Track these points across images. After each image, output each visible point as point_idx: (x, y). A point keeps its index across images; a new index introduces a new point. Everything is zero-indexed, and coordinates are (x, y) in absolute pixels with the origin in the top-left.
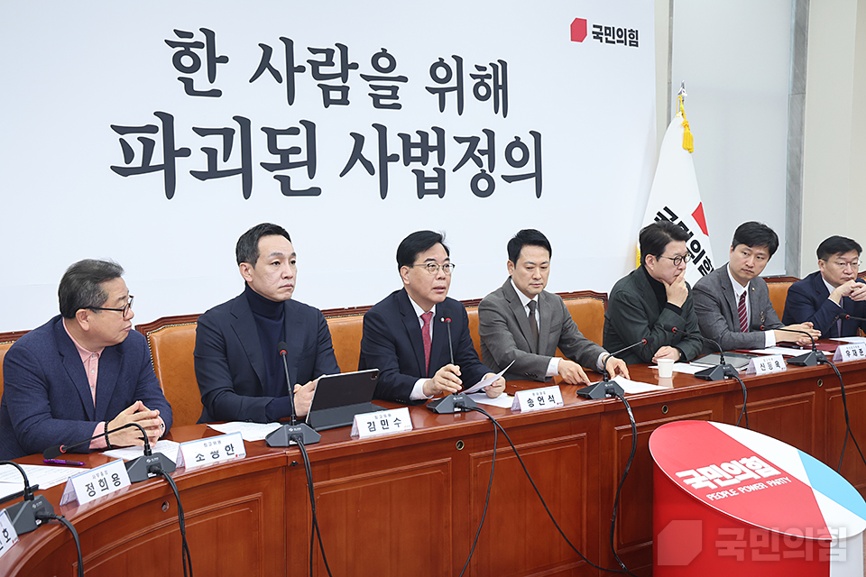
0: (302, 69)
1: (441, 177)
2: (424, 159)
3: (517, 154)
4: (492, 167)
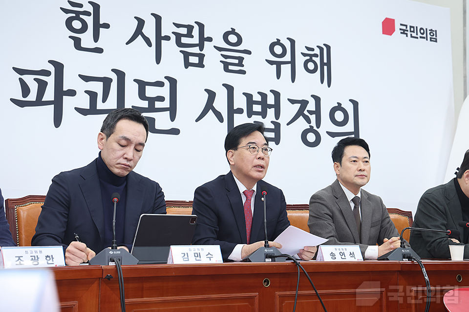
0: (167, 38)
1: (277, 128)
2: (264, 114)
3: (339, 116)
4: (318, 124)
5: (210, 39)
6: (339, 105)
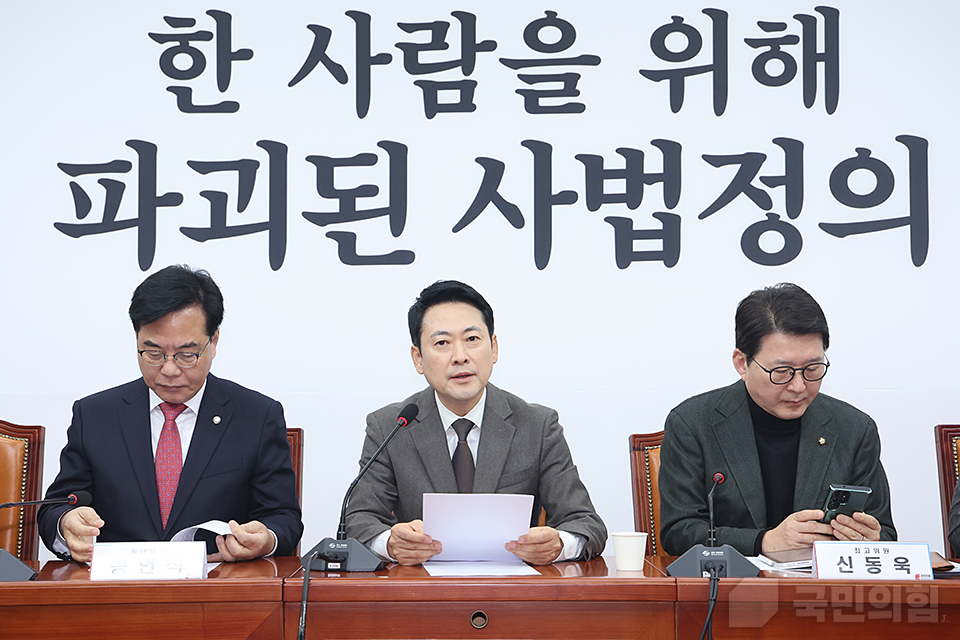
0: (385, 59)
1: (671, 229)
2: (633, 198)
3: (862, 182)
4: (795, 205)
5: (490, 46)
6: (864, 153)
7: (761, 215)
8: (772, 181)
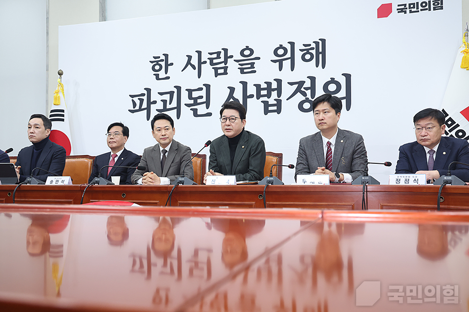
0: (205, 62)
1: (279, 103)
2: (269, 96)
3: (332, 87)
4: (313, 96)
5: (231, 57)
6: (333, 79)
7: (304, 98)
8: (307, 89)
